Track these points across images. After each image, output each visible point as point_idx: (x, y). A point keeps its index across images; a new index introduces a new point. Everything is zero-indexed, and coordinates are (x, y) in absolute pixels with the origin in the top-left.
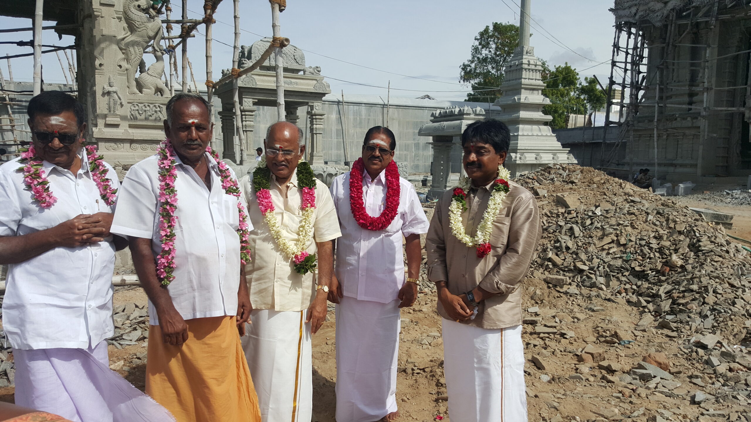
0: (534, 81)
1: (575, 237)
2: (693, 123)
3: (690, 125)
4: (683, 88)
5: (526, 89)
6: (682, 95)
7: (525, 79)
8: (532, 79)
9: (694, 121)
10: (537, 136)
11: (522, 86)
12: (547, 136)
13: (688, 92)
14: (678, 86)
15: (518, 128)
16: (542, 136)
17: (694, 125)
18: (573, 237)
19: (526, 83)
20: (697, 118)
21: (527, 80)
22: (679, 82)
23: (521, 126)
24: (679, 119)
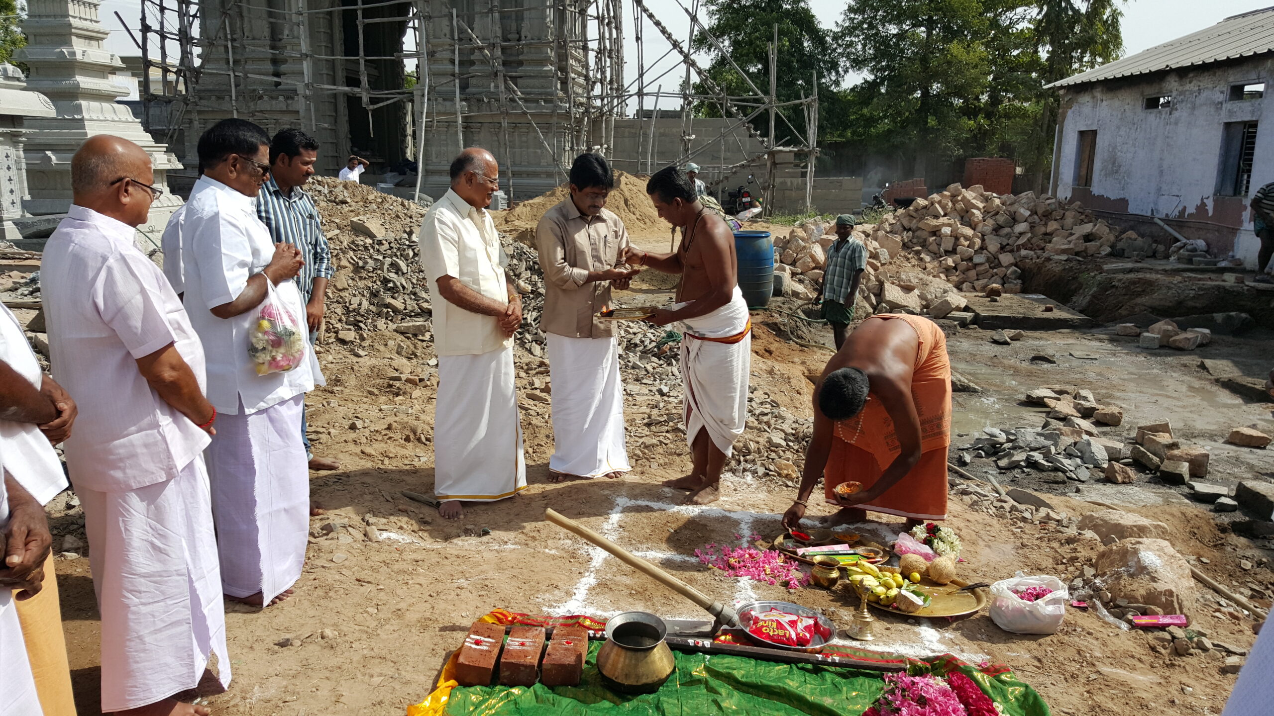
0: (88, 22)
1: (403, 274)
2: (288, 105)
3: (284, 108)
4: (260, 49)
5: (79, 36)
6: (263, 60)
7: (75, 17)
8: (86, 20)
9: (290, 102)
10: (113, 121)
11: (73, 30)
12: (127, 122)
13: (270, 56)
14: (253, 45)
15: (80, 105)
16: (120, 121)
17: (290, 109)
18: (400, 273)
19: (78, 26)
20: (292, 98)
21: (77, 19)
22: (254, 39)
23: (84, 103)
24: (266, 98)
